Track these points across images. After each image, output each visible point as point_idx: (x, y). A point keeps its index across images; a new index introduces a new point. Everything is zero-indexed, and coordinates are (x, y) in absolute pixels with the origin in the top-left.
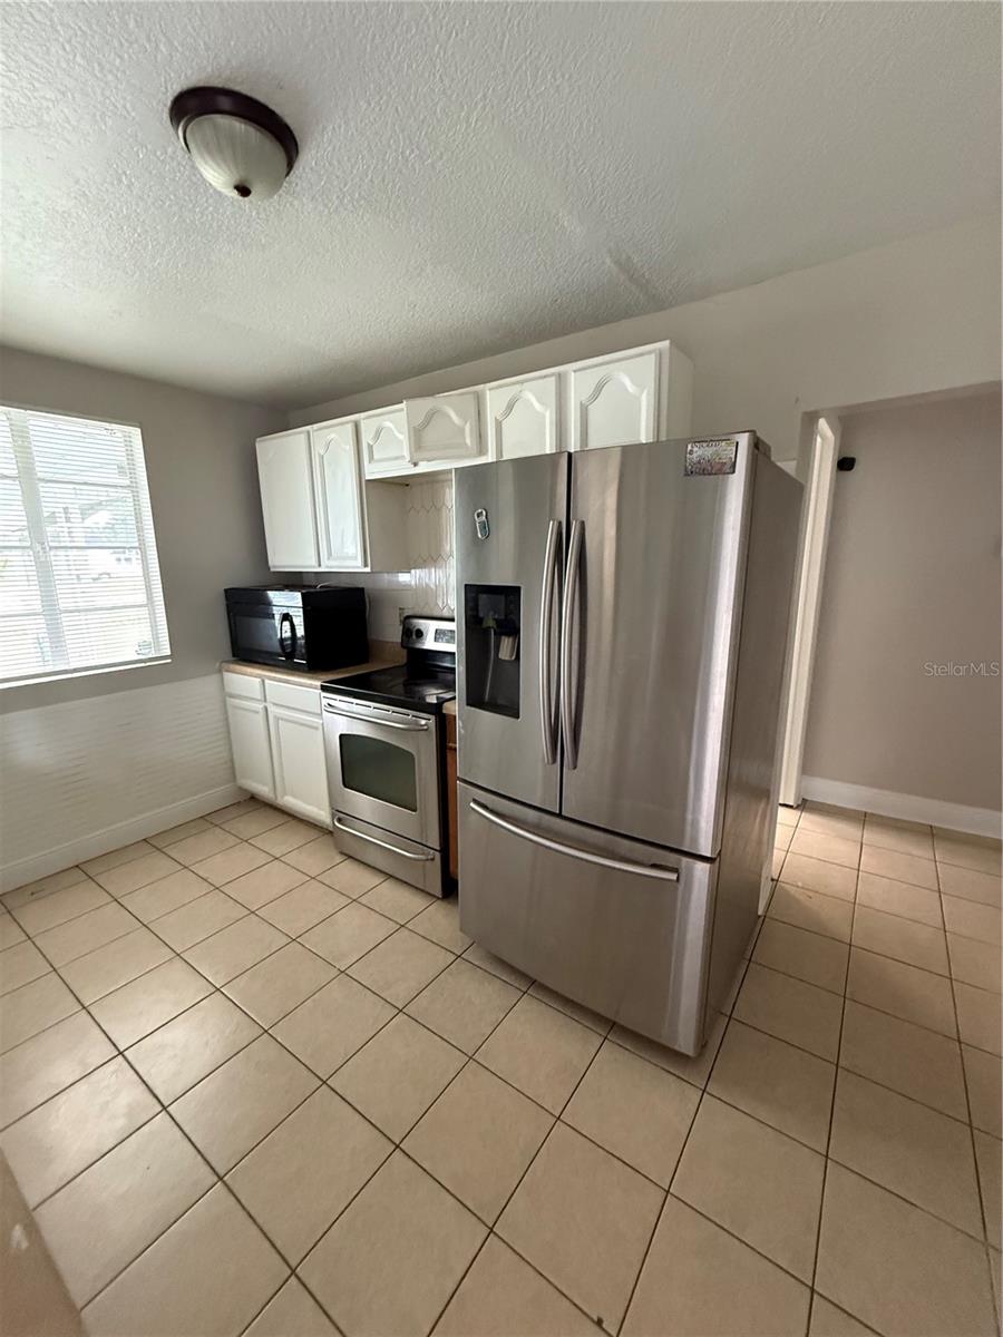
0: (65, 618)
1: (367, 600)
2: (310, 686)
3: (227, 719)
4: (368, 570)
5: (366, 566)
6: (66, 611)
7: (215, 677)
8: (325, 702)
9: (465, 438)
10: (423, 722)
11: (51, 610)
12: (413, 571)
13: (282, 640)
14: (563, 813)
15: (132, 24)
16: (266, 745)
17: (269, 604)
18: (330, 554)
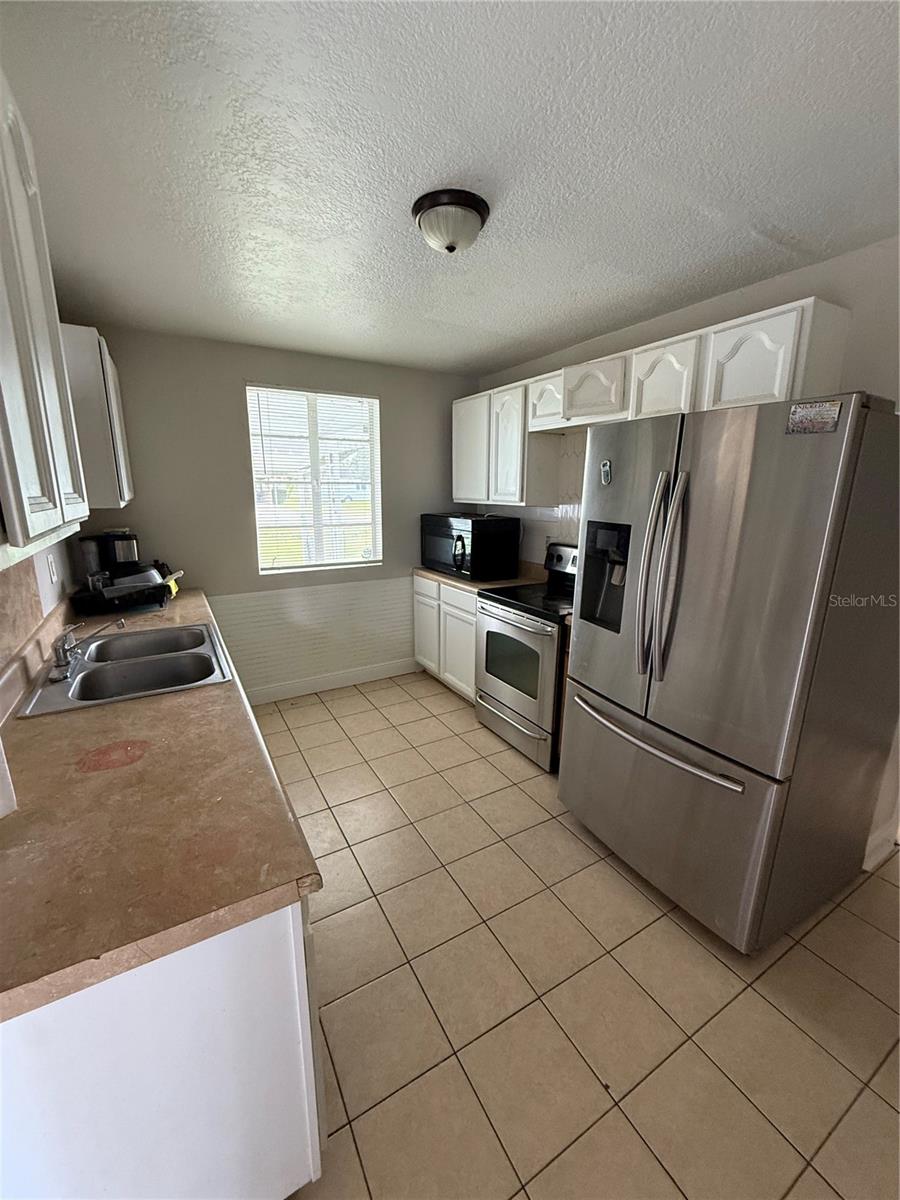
0: (325, 529)
1: (522, 528)
2: (471, 592)
3: (413, 611)
4: (523, 504)
5: (522, 501)
6: (326, 526)
7: (409, 578)
8: (479, 605)
9: (610, 397)
10: (549, 629)
11: (318, 525)
12: (560, 506)
13: (455, 556)
14: (648, 717)
15: (395, 172)
16: (436, 633)
17: (449, 527)
18: (496, 490)
